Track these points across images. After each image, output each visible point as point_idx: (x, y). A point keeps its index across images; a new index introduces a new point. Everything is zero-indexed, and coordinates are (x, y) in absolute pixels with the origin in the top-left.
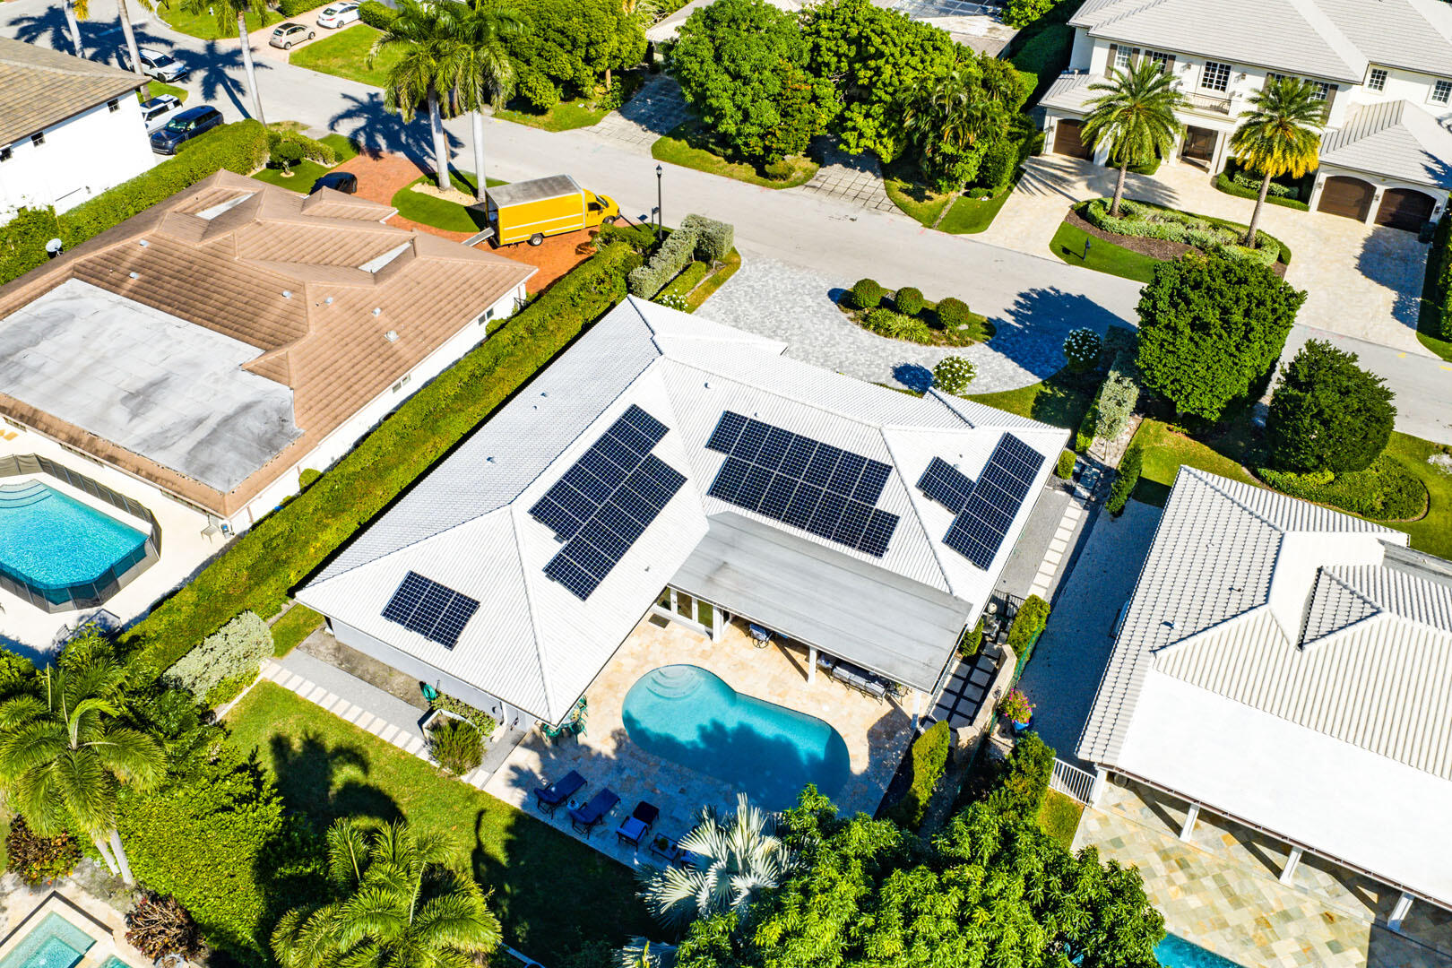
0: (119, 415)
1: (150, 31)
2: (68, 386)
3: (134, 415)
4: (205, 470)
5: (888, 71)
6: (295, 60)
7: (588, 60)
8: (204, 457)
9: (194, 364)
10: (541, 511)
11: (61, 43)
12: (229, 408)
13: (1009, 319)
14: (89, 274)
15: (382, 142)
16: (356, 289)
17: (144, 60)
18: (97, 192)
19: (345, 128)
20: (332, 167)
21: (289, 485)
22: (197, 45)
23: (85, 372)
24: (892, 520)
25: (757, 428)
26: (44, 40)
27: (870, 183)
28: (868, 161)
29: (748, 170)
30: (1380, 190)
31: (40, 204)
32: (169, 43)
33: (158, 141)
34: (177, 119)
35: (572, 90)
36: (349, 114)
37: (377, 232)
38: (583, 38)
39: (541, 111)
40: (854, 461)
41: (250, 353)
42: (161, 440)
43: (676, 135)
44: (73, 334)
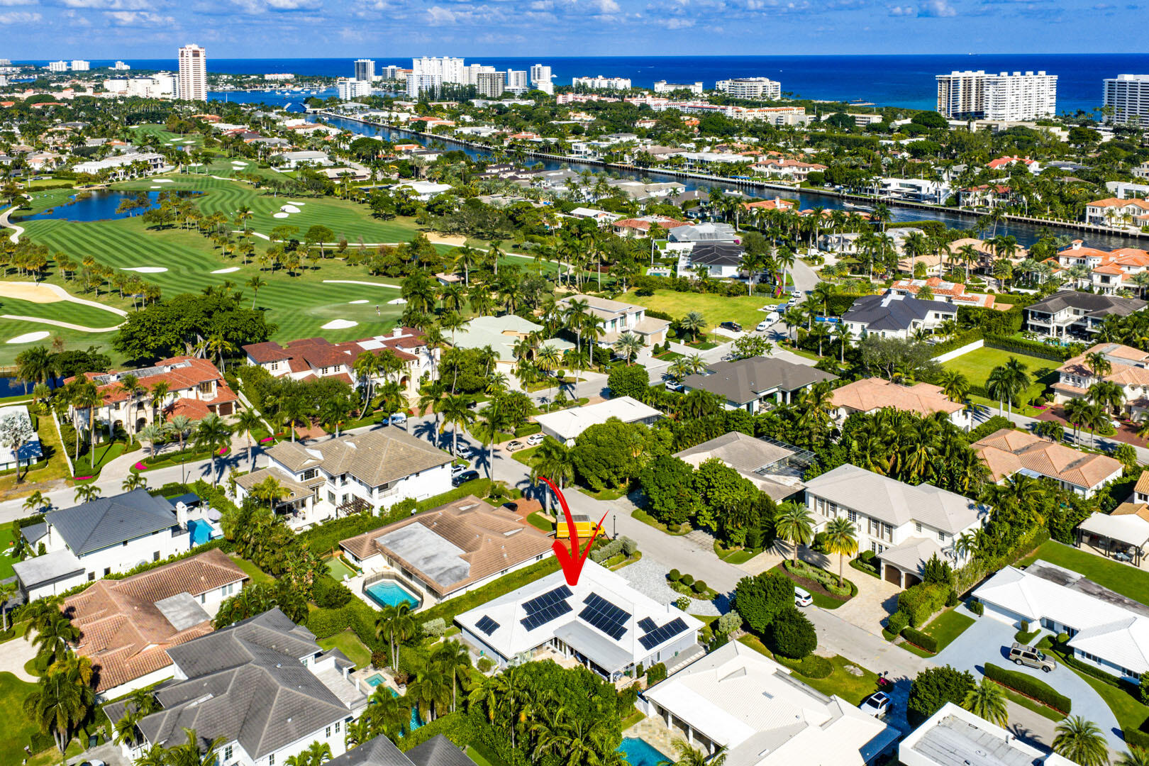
0: (421, 562)
1: (464, 438)
2: (409, 553)
3: (425, 563)
4: (440, 581)
5: (717, 493)
6: (514, 457)
7: (615, 473)
8: (441, 578)
9: (445, 553)
10: (525, 606)
11: (431, 438)
12: (451, 566)
13: (727, 595)
14: (423, 522)
15: (533, 494)
16: (498, 538)
17: (458, 449)
18: (430, 496)
19: (521, 487)
20: (511, 500)
21: (462, 593)
22: (477, 444)
23: (415, 549)
24: (625, 630)
25: (599, 598)
26: (425, 437)
27: (710, 539)
28: (707, 529)
29: (664, 526)
30: (903, 574)
31: (412, 496)
32: (469, 443)
33: (455, 482)
34: (463, 474)
35: (610, 485)
36: (524, 482)
37: (513, 523)
38: (612, 464)
39: (596, 491)
40: (622, 612)
41: (462, 552)
42: (431, 571)
43: (643, 509)
44: (414, 538)
